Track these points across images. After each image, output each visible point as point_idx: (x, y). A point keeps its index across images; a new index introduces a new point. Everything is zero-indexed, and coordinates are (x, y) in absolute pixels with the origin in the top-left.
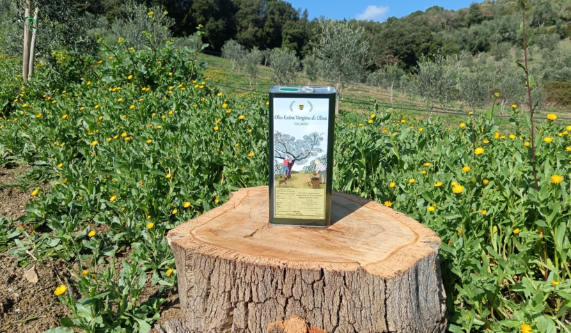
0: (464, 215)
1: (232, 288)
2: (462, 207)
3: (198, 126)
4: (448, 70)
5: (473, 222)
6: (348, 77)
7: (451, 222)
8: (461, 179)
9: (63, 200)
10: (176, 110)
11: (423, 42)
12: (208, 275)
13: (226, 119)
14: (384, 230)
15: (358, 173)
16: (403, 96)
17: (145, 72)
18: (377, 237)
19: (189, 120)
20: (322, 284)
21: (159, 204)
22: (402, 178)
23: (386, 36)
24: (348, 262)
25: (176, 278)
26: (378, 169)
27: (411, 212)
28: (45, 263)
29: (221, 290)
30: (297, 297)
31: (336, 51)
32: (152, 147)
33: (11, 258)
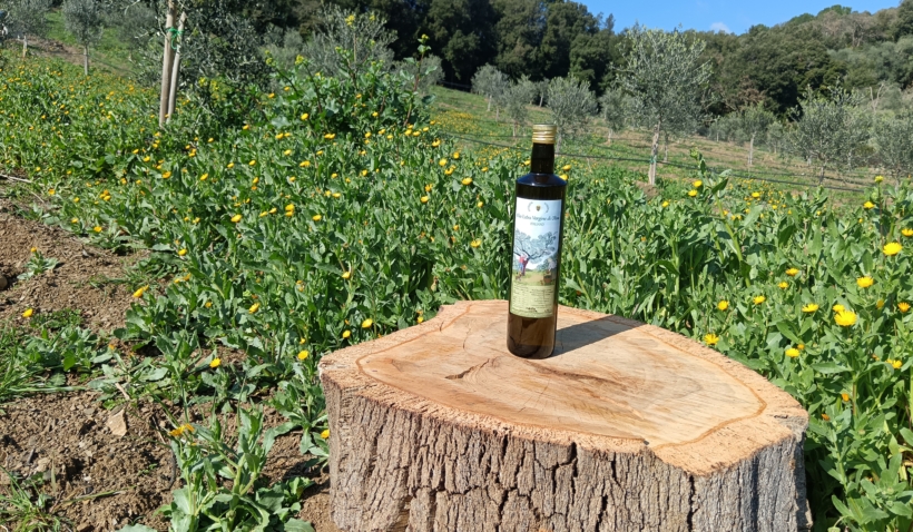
0: (857, 368)
1: (410, 463)
2: (853, 352)
3: (398, 196)
4: (853, 115)
5: (875, 381)
6: (676, 124)
7: (831, 379)
8: (855, 301)
9: (184, 306)
11: (811, 67)
12: (374, 435)
13: (445, 185)
14: (700, 388)
15: (665, 282)
16: (771, 157)
17: (336, 111)
18: (687, 399)
19: (387, 186)
20: (571, 472)
21: (327, 320)
22: (742, 294)
23: (746, 57)
24: (624, 437)
26: (702, 277)
27: (755, 356)
28: (141, 406)
29: (394, 463)
30: (524, 490)
31: (655, 81)
32: (321, 227)
33: (93, 394)
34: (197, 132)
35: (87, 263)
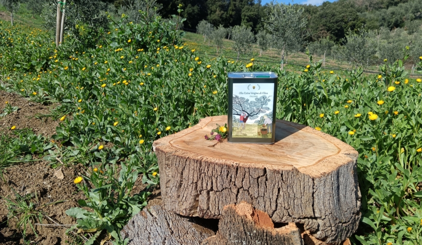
0: (378, 138)
1: (198, 180)
3: (177, 74)
4: (369, 41)
5: (385, 144)
6: (291, 47)
7: (367, 143)
8: (376, 111)
9: (82, 125)
10: (162, 65)
11: (350, 21)
12: (181, 170)
13: (198, 69)
14: (314, 145)
15: (296, 108)
16: (333, 62)
17: (140, 40)
18: (309, 149)
19: (171, 70)
20: (265, 179)
21: (148, 129)
22: (329, 111)
23: (321, 16)
24: (285, 165)
25: (159, 179)
26: (312, 105)
27: (336, 135)
28: (69, 166)
29: (191, 181)
30: (246, 188)
31: (282, 26)
32: (144, 88)
33: (46, 162)
34: (73, 50)
35: (32, 108)
